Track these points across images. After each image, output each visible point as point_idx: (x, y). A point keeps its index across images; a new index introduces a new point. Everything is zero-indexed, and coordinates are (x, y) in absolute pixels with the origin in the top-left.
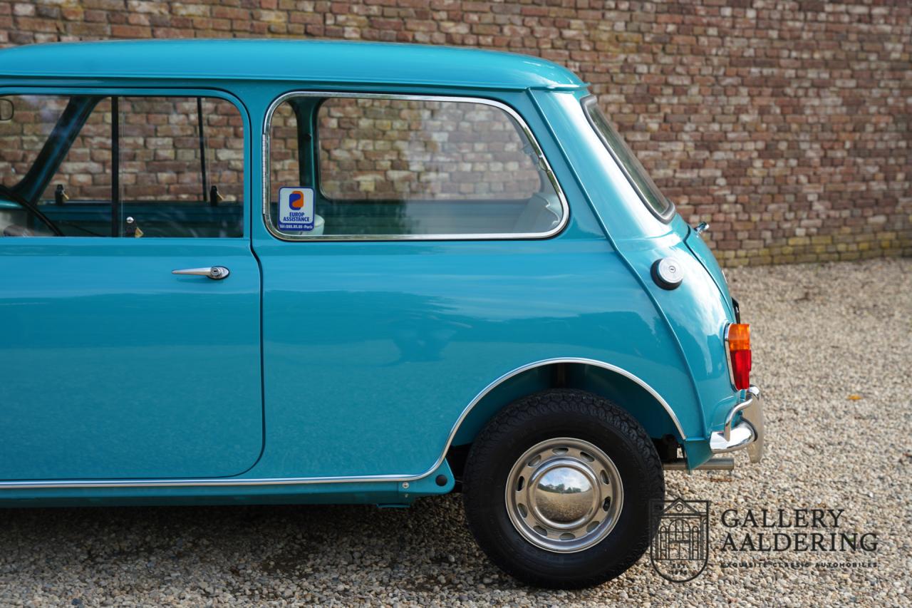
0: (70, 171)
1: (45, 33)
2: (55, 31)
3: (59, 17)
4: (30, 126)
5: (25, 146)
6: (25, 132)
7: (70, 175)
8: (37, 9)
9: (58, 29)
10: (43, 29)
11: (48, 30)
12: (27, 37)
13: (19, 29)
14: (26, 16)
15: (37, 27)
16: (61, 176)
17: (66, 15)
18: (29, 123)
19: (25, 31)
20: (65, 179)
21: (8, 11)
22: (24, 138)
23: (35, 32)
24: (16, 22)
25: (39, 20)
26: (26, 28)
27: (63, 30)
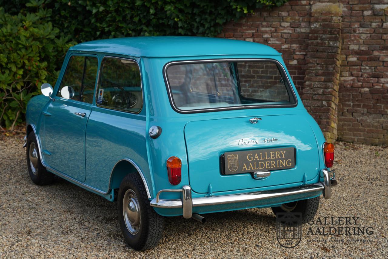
0: (383, 82)
1: (376, 22)
2: (381, 21)
3: (383, 14)
4: (365, 62)
5: (362, 71)
6: (363, 65)
7: (383, 83)
8: (373, 12)
9: (382, 20)
10: (375, 21)
11: (377, 21)
12: (367, 25)
13: (365, 22)
14: (368, 16)
15: (372, 20)
16: (379, 84)
17: (386, 14)
18: (365, 61)
19: (367, 22)
20: (380, 86)
21: (361, 14)
22: (362, 67)
23: (371, 22)
24: (364, 19)
25: (374, 17)
26: (368, 21)
27: (384, 21)
